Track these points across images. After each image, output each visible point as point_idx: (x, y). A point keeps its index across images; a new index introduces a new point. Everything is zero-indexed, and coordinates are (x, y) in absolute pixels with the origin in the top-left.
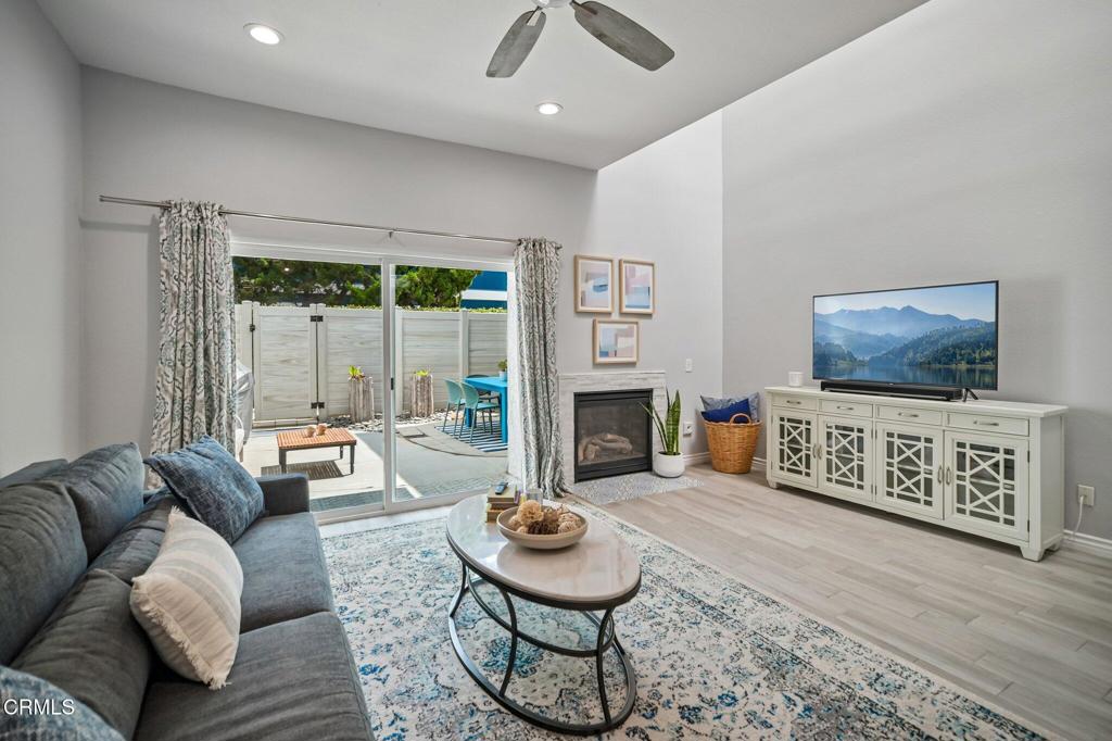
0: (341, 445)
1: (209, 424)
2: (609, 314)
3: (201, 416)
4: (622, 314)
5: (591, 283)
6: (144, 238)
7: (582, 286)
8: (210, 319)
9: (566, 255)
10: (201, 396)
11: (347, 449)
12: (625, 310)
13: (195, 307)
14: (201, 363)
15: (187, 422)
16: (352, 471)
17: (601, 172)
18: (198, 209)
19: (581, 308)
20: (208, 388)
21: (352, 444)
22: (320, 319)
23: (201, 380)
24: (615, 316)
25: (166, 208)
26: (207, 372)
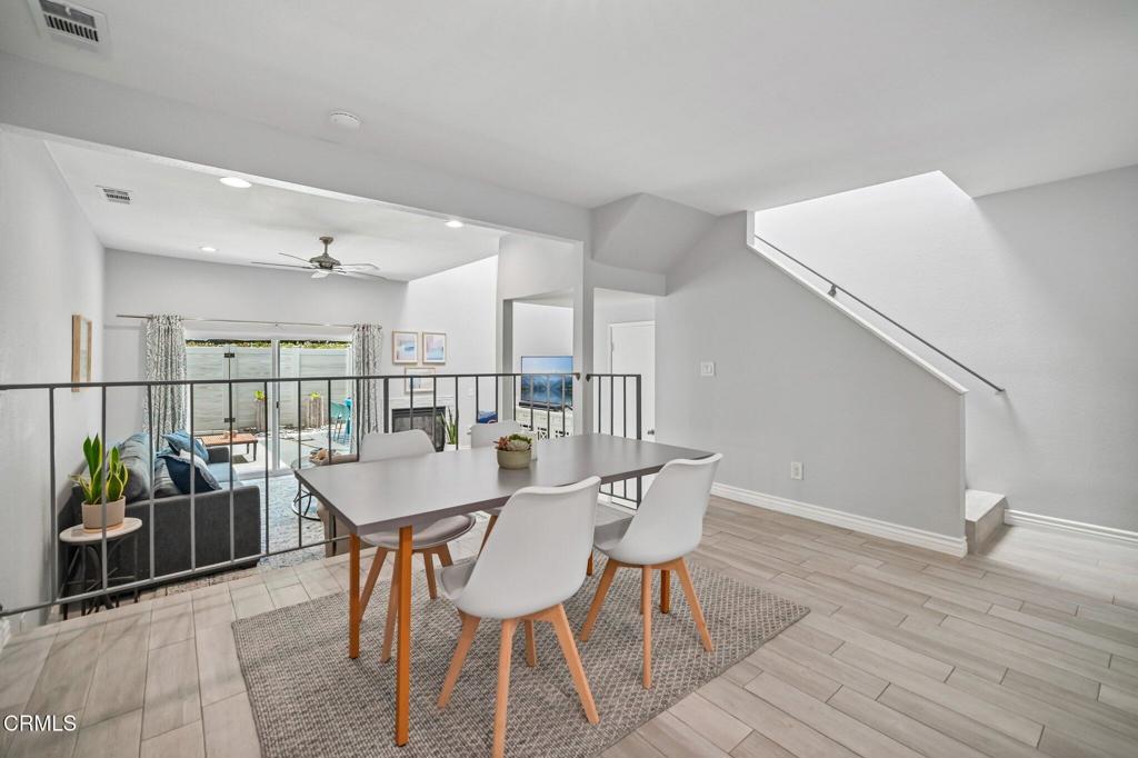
0: (248, 443)
1: (173, 427)
2: (415, 364)
3: (169, 422)
4: (424, 363)
5: (403, 347)
6: (137, 333)
7: (396, 348)
8: (174, 374)
9: (387, 331)
10: (169, 412)
11: (251, 445)
12: (426, 361)
13: (166, 368)
14: (169, 395)
15: (161, 427)
16: (255, 459)
17: (411, 283)
18: (168, 318)
19: (396, 361)
20: (173, 409)
21: (255, 442)
22: (233, 355)
23: (169, 405)
24: (420, 365)
25: (150, 318)
26: (173, 401)
